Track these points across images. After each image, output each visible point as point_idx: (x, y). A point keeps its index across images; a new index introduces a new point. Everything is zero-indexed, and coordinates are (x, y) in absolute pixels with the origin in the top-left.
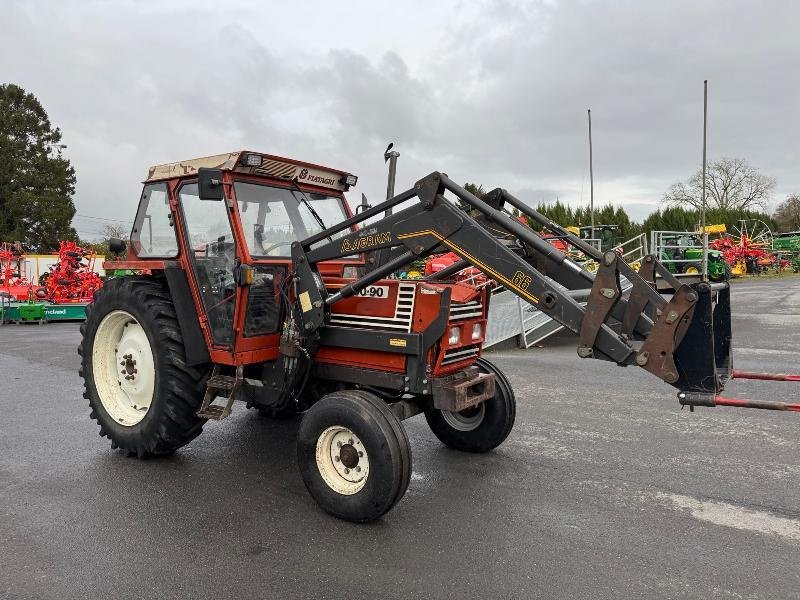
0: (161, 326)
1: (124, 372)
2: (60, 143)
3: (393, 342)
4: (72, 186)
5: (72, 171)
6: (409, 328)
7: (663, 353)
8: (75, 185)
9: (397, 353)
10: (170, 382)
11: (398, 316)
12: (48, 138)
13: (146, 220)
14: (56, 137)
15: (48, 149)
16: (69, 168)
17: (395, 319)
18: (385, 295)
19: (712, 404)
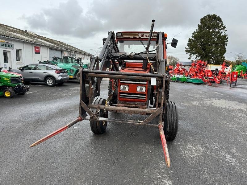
2: (225, 30)
4: (226, 43)
5: (227, 38)
8: (227, 43)
12: (222, 29)
14: (224, 28)
15: (221, 32)
16: (226, 38)
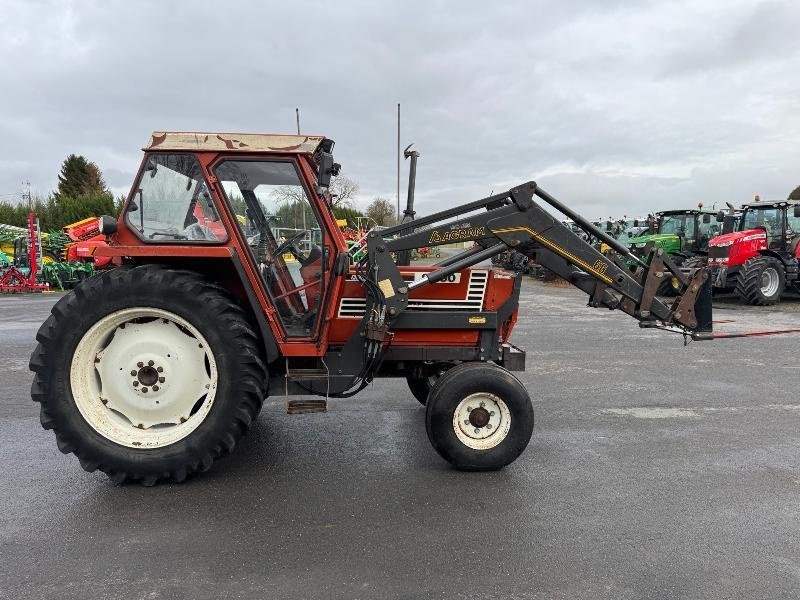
0: (229, 322)
1: (136, 384)
3: (471, 321)
6: (480, 307)
7: (689, 311)
9: (479, 329)
10: (247, 382)
11: (470, 298)
13: (138, 194)
17: (467, 300)
18: (457, 281)
19: (711, 338)
